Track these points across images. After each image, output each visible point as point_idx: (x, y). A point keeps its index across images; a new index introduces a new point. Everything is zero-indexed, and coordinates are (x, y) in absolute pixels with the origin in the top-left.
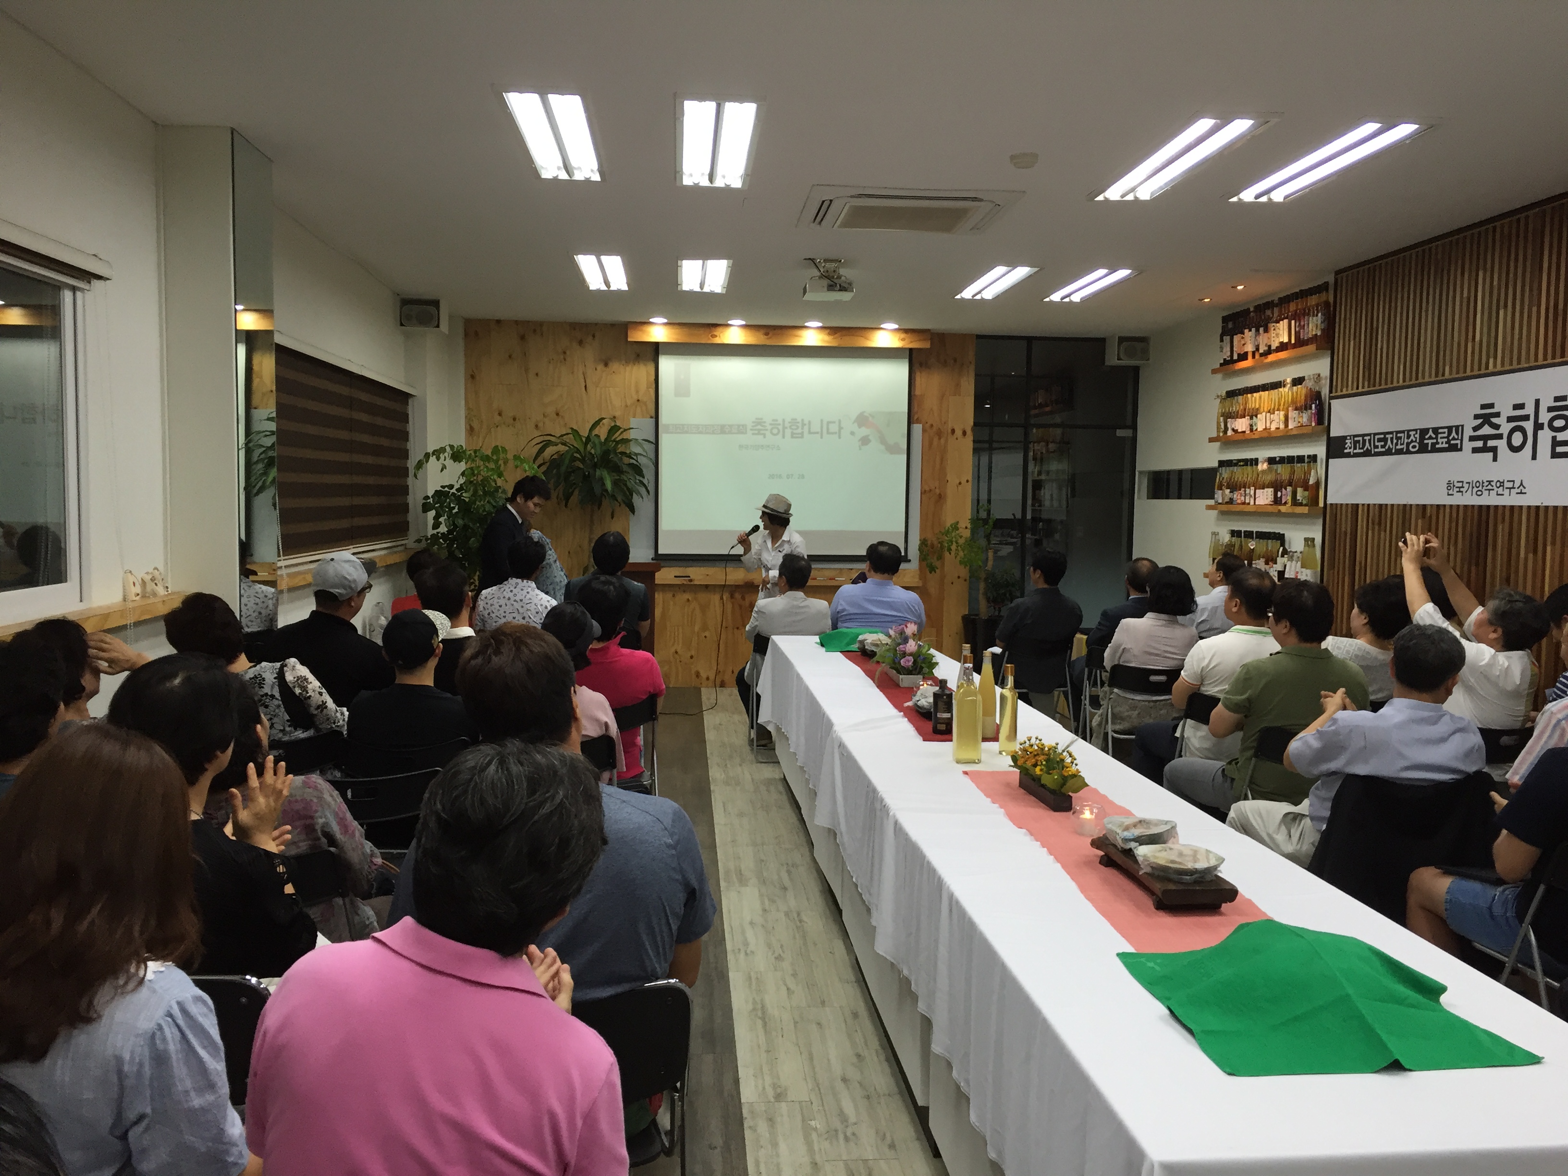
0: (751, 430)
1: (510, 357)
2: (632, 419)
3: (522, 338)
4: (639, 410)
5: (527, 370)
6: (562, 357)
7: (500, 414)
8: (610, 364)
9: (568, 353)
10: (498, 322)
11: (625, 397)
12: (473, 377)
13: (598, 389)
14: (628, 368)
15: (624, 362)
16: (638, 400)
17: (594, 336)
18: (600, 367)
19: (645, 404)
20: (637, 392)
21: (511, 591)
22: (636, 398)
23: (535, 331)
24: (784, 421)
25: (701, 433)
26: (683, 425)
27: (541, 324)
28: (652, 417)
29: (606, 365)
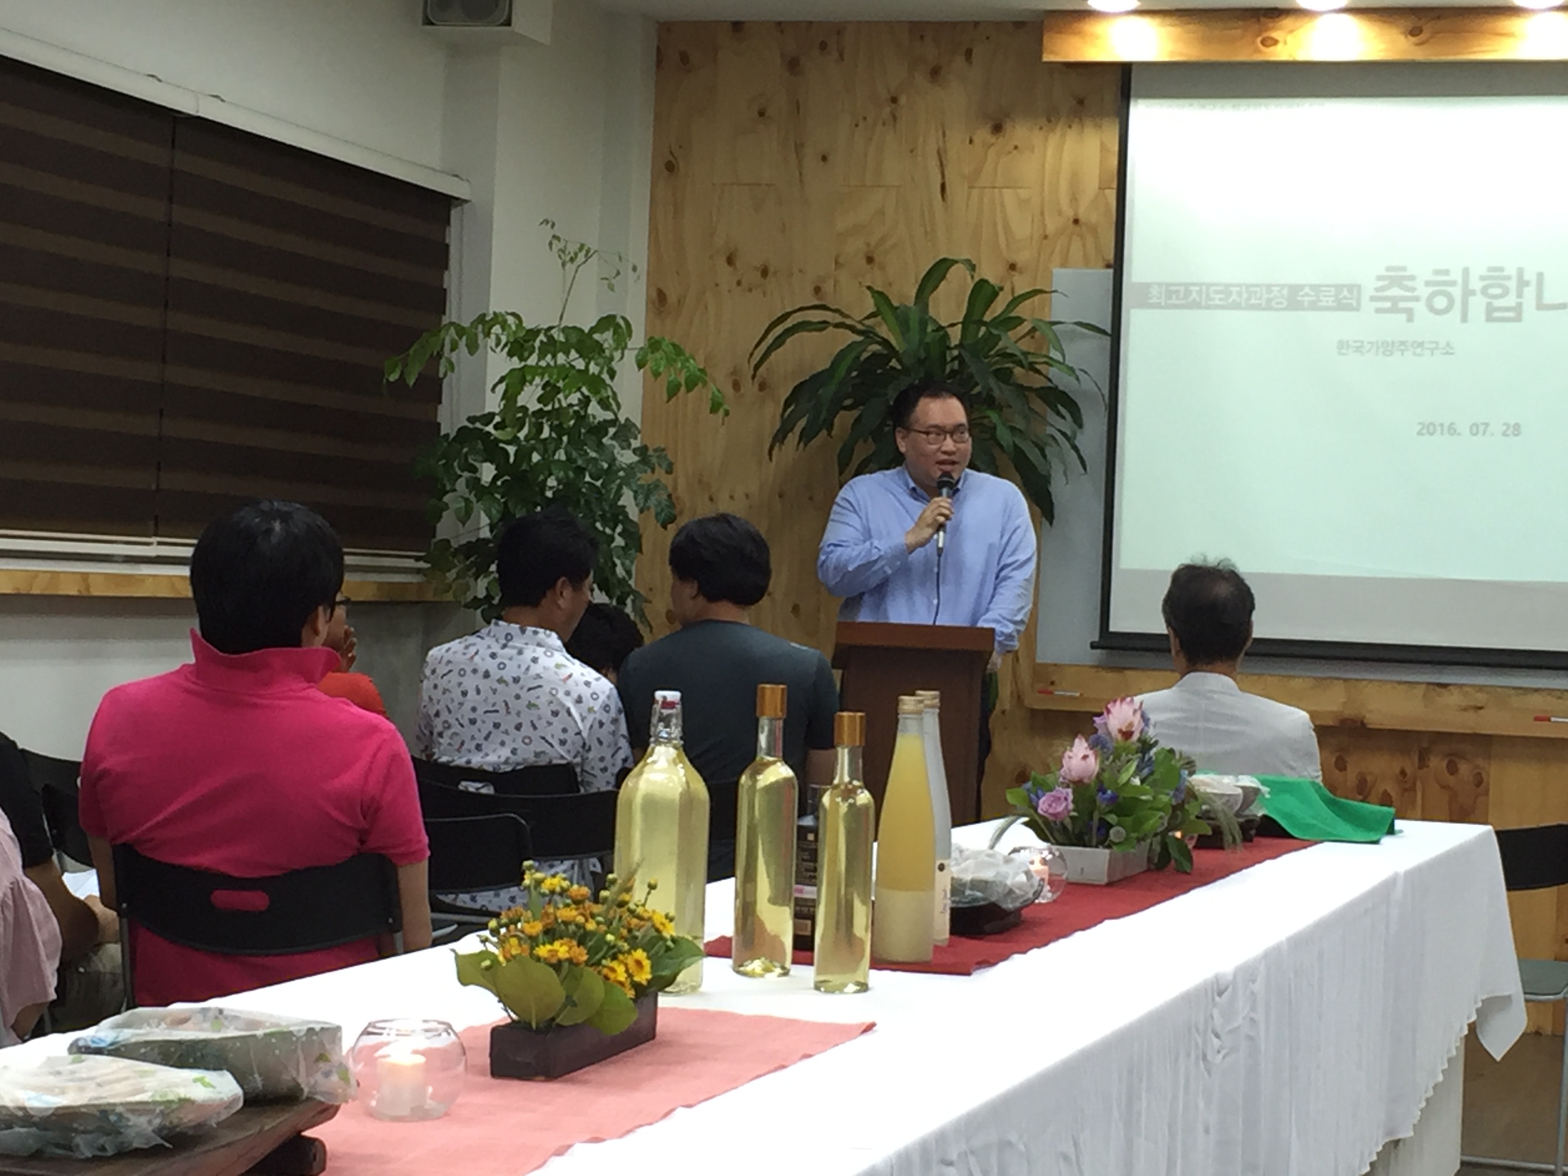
0: (1373, 299)
1: (761, 114)
2: (1057, 271)
3: (793, 65)
4: (1076, 246)
5: (799, 147)
6: (887, 110)
7: (730, 261)
8: (1008, 126)
9: (903, 100)
10: (737, 26)
11: (1042, 214)
12: (670, 167)
13: (975, 192)
14: (1053, 140)
15: (1043, 121)
16: (1076, 221)
17: (969, 54)
18: (983, 134)
19: (1094, 230)
20: (1074, 199)
21: (493, 656)
22: (1070, 213)
23: (823, 46)
24: (1466, 272)
25: (1236, 306)
26: (1187, 285)
27: (839, 29)
28: (1108, 266)
29: (997, 129)
